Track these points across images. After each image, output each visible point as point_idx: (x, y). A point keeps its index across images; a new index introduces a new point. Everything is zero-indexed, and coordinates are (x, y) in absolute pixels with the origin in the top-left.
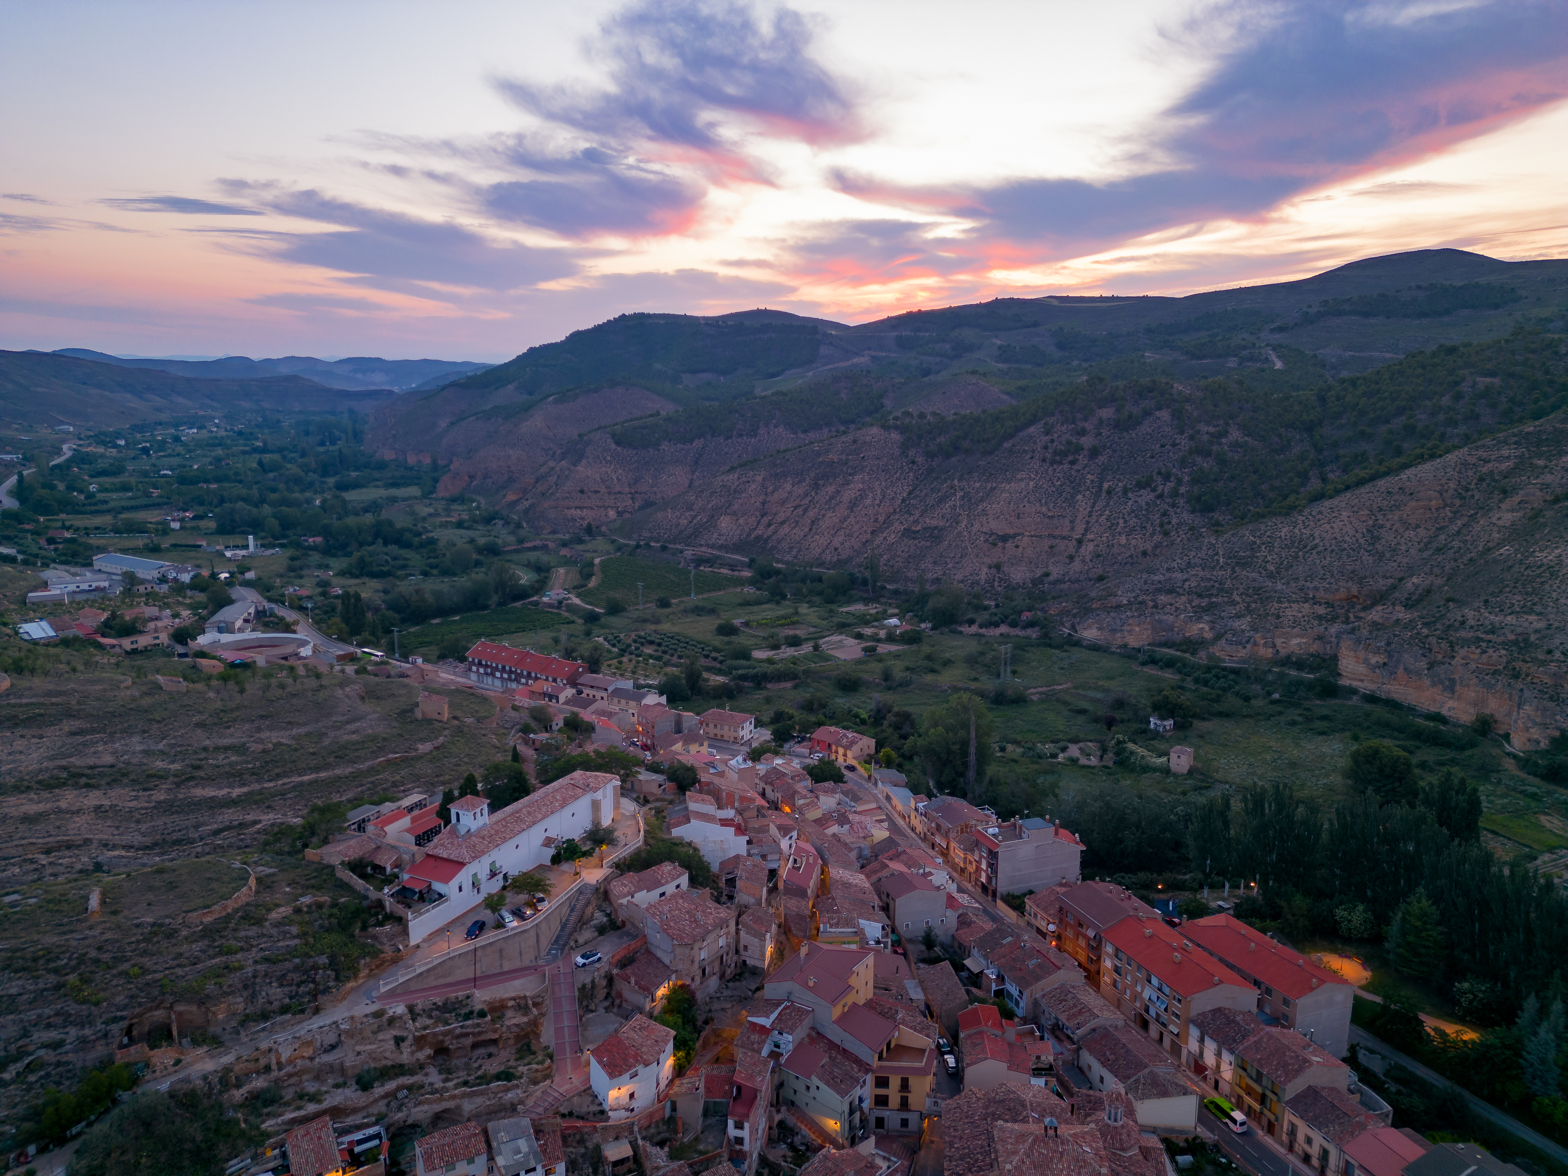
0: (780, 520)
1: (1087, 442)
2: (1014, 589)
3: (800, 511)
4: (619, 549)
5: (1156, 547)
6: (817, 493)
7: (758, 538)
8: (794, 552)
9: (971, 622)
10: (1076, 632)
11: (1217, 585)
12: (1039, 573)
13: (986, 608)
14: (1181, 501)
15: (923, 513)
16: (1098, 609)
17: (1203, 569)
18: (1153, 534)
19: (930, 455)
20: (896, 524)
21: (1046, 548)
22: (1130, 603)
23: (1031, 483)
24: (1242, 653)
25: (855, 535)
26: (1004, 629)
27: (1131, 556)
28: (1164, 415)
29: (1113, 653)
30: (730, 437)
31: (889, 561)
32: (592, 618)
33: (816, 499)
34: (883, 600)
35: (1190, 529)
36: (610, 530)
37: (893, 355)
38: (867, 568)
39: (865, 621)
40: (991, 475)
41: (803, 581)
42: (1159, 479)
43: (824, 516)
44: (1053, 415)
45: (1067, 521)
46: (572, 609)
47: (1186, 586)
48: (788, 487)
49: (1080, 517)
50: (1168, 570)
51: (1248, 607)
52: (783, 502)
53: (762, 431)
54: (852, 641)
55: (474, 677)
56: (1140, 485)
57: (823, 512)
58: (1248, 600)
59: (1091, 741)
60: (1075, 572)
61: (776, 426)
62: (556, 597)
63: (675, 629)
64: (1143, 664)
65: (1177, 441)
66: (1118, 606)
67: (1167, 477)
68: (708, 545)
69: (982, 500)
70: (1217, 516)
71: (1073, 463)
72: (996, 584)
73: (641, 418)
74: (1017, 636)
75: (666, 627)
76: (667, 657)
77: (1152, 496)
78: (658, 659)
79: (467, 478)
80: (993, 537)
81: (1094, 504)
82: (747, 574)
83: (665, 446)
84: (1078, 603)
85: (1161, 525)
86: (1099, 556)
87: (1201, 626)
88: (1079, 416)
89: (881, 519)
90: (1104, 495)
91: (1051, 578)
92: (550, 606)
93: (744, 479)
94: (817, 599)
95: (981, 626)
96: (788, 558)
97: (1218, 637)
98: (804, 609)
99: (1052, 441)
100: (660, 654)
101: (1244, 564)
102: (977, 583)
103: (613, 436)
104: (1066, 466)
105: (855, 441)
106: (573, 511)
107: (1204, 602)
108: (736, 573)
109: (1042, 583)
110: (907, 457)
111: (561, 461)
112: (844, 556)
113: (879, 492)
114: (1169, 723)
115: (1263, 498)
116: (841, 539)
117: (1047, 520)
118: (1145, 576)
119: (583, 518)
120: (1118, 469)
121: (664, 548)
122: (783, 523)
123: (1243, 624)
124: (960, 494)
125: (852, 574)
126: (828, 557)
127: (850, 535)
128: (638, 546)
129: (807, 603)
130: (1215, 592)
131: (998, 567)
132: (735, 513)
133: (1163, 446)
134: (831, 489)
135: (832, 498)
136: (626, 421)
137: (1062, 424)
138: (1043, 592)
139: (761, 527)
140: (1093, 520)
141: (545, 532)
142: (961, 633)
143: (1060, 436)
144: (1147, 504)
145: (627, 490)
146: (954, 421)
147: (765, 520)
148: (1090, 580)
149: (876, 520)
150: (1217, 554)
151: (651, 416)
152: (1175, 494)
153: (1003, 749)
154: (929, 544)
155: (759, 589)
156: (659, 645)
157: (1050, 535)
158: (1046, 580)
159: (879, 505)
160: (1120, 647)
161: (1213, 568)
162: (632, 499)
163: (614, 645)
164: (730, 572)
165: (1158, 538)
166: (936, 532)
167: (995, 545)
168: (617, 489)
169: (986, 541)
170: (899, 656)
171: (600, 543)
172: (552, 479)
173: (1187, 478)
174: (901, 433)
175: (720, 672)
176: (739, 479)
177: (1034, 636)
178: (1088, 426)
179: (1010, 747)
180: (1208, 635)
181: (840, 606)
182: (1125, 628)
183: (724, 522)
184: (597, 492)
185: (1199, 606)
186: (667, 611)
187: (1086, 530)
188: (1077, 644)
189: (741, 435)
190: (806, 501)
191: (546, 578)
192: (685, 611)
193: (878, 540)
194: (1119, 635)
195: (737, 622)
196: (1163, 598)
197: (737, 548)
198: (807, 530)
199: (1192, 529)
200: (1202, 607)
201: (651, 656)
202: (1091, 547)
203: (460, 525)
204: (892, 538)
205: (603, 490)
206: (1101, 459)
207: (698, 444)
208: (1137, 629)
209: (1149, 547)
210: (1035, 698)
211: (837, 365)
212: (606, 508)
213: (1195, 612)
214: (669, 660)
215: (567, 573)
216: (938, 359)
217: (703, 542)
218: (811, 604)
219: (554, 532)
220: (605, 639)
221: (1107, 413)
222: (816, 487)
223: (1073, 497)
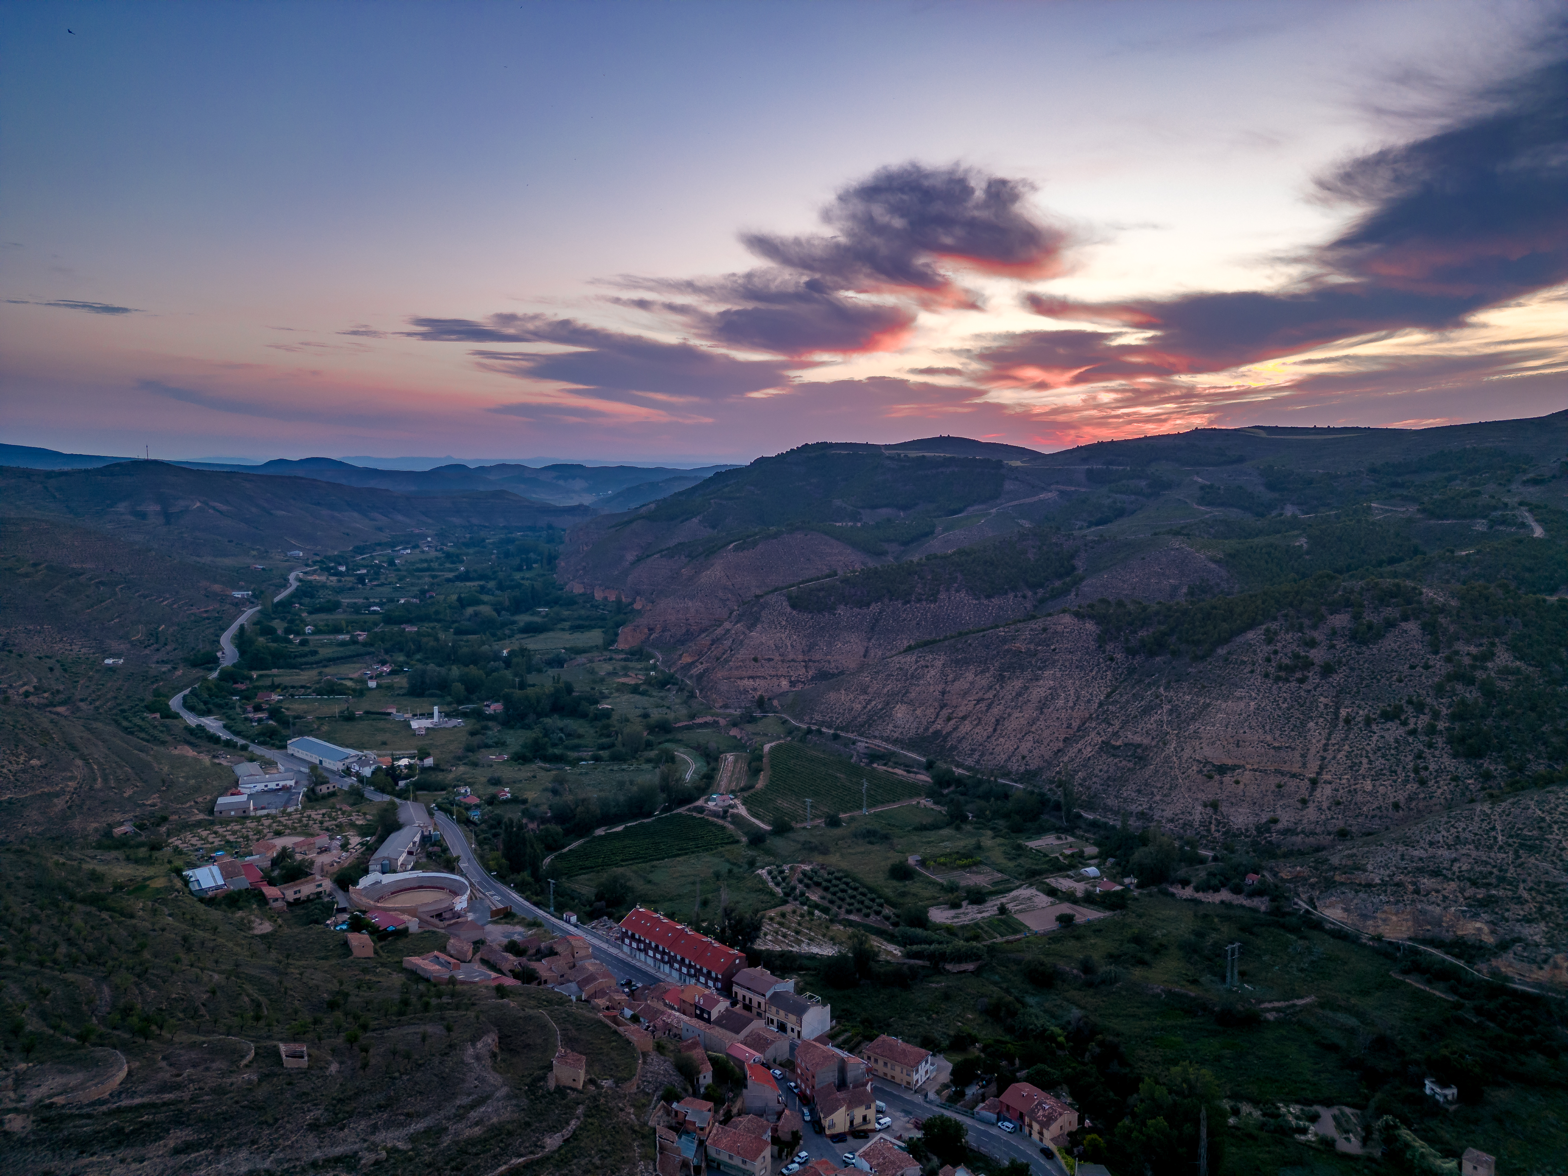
0: (961, 714)
1: (1317, 655)
2: (1235, 835)
3: (983, 706)
4: (790, 733)
5: (1410, 799)
6: (1002, 687)
7: (937, 733)
8: (976, 756)
9: (1185, 883)
10: (1315, 908)
11: (1495, 871)
12: (1264, 818)
13: (1202, 861)
14: (1440, 741)
15: (1124, 724)
16: (1342, 884)
17: (1477, 848)
18: (1406, 781)
19: (1131, 652)
20: (1093, 734)
21: (1273, 787)
22: (1384, 883)
23: (1252, 703)
24: (1542, 975)
25: (1045, 742)
26: (1224, 895)
27: (1379, 808)
28: (1412, 627)
29: (1364, 946)
30: (908, 602)
31: (1084, 780)
32: (757, 839)
33: (1001, 695)
34: (1079, 832)
35: (1453, 779)
36: (782, 706)
37: (1083, 490)
38: (1059, 786)
39: (1058, 868)
40: (1204, 687)
41: (986, 797)
42: (1410, 710)
43: (1010, 715)
44: (1275, 619)
45: (1297, 754)
46: (737, 820)
47: (1455, 868)
48: (970, 676)
49: (1313, 751)
50: (1431, 844)
51: (1541, 909)
52: (965, 694)
53: (942, 596)
54: (1043, 900)
55: (626, 949)
56: (1387, 716)
57: (1008, 710)
58: (1539, 898)
59: (1347, 1105)
60: (1309, 822)
61: (957, 591)
62: (721, 804)
63: (844, 865)
64: (1405, 972)
65: (1431, 663)
66: (1369, 885)
67: (1420, 708)
68: (881, 738)
69: (1193, 718)
70: (1487, 764)
71: (1301, 681)
72: (1213, 828)
73: (818, 579)
74: (1242, 907)
75: (834, 860)
76: (835, 909)
77: (1402, 731)
78: (825, 910)
79: (646, 631)
80: (1209, 767)
81: (1330, 734)
82: (924, 778)
83: (841, 610)
84: (1316, 869)
85: (1416, 771)
86: (1338, 803)
87: (1478, 925)
88: (1306, 622)
89: (1075, 724)
90: (1341, 724)
91: (1280, 826)
92: (715, 814)
93: (922, 663)
94: (1001, 823)
95: (1197, 890)
96: (970, 762)
97: (1504, 946)
98: (987, 840)
99: (1276, 652)
100: (826, 903)
101: (1532, 849)
102: (1188, 825)
103: (789, 598)
104: (1294, 684)
105: (1045, 630)
106: (746, 682)
107: (1481, 893)
108: (912, 775)
109: (1268, 830)
110: (1104, 652)
111: (737, 623)
112: (1033, 767)
113: (1072, 692)
114: (1452, 1092)
115: (1544, 744)
116: (1029, 745)
117: (1272, 752)
118: (1401, 848)
119: (755, 689)
120: (1358, 692)
121: (836, 737)
122: (964, 718)
123: (1536, 932)
124: (1167, 707)
125: (1042, 795)
126: (1014, 766)
127: (1039, 742)
128: (809, 731)
129: (993, 829)
130: (1494, 881)
131: (1214, 806)
132: (911, 703)
133: (1412, 667)
134: (1018, 684)
135: (1019, 694)
136: (803, 582)
137: (1287, 632)
138: (1270, 842)
139: (939, 721)
140: (1329, 755)
141: (717, 705)
142: (1173, 895)
143: (1284, 646)
144: (1397, 741)
145: (801, 657)
146: (1157, 613)
147: (945, 712)
148: (1329, 834)
149: (1069, 726)
150: (1494, 828)
151: (828, 576)
152: (1431, 730)
153: (1236, 1112)
154: (1130, 765)
155: (936, 803)
156: (826, 889)
157: (1277, 772)
158: (1274, 827)
159: (1072, 708)
160: (1373, 939)
161: (1490, 848)
162: (806, 667)
163: (778, 884)
164: (905, 773)
165: (1412, 787)
166: (1139, 751)
167: (1210, 777)
168: (791, 657)
169: (1200, 772)
170: (1100, 931)
171: (770, 723)
172: (727, 643)
173: (1445, 711)
174: (1097, 624)
175: (891, 938)
176: (917, 662)
177: (1263, 908)
178: (1317, 635)
179: (1246, 1108)
180: (1489, 940)
181: (1029, 838)
182: (1379, 915)
183: (900, 712)
184: (770, 660)
185: (1473, 898)
186: (837, 832)
187: (1321, 768)
188: (1318, 925)
189: (919, 600)
190: (990, 695)
191: (714, 769)
192: (855, 835)
193: (1072, 752)
194: (1370, 922)
195: (912, 860)
196: (1426, 882)
197: (914, 744)
198: (991, 730)
199: (1455, 779)
200: (1478, 900)
201: (816, 906)
202: (1328, 790)
203: (635, 690)
204: (1088, 752)
205: (777, 658)
206: (1336, 678)
207: (875, 608)
208: (1394, 918)
209: (1401, 797)
210: (1271, 1016)
211: (1022, 501)
212: (778, 677)
213: (1469, 906)
214: (837, 915)
215: (736, 761)
216: (1133, 497)
217: (877, 733)
218: (997, 833)
219: (726, 706)
220: (770, 873)
221: (1341, 620)
222: (1001, 679)
223: (1303, 724)
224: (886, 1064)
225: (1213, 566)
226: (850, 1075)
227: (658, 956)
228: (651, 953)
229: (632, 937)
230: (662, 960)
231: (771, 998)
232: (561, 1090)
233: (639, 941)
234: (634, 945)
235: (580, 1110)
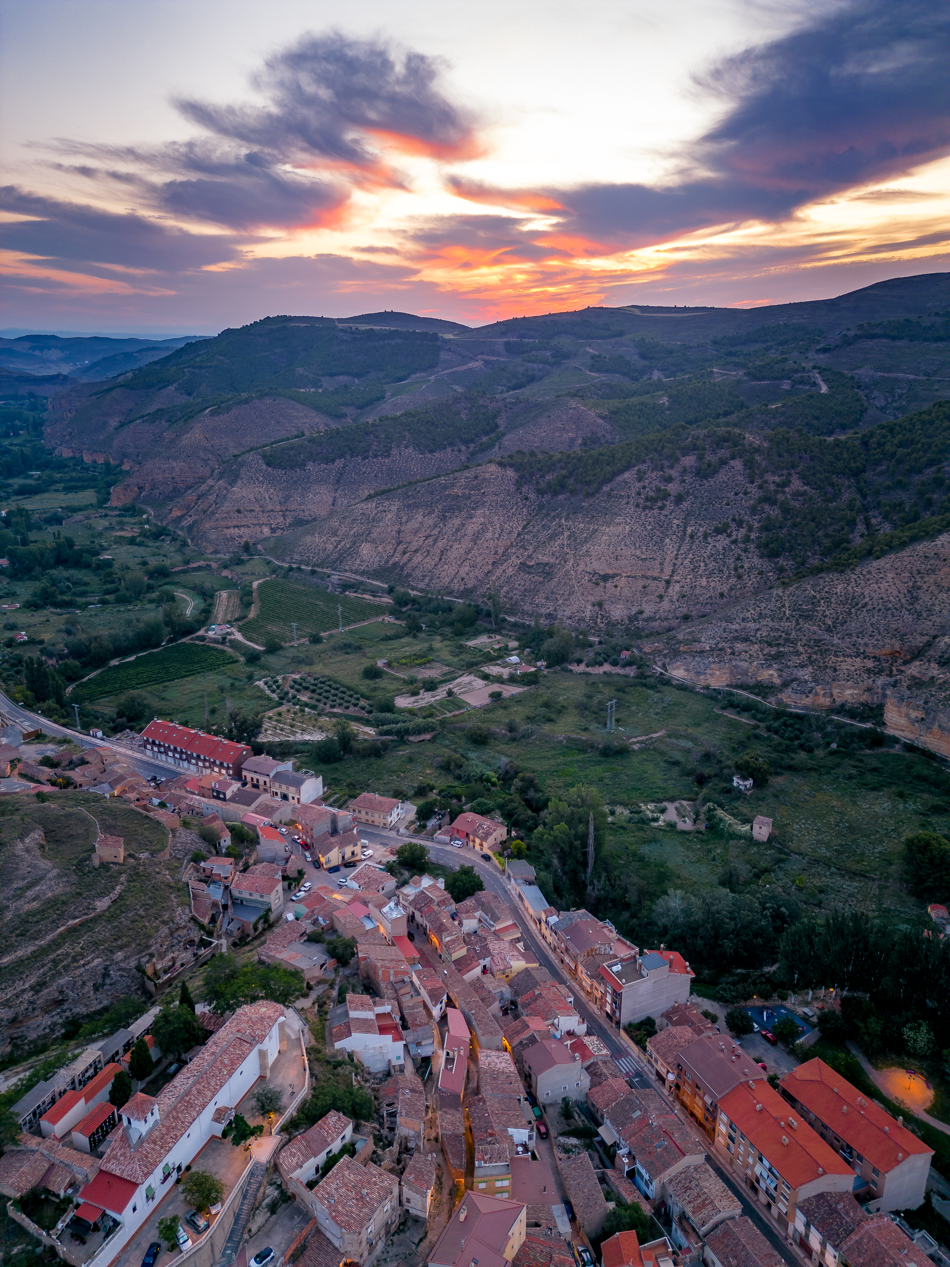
0: (414, 549)
1: (673, 488)
2: (614, 625)
3: (430, 541)
4: (274, 572)
5: (731, 589)
6: (445, 525)
7: (395, 564)
8: (427, 580)
9: (579, 662)
10: (666, 671)
11: (783, 634)
12: (634, 610)
13: (591, 645)
14: (752, 547)
15: (536, 549)
16: (685, 652)
17: (772, 620)
18: (729, 577)
19: (541, 492)
20: (513, 558)
21: (640, 588)
22: (712, 649)
23: (627, 527)
24: (807, 701)
25: (479, 566)
26: (607, 667)
27: (711, 597)
28: (737, 464)
29: (698, 693)
30: (367, 458)
31: (508, 593)
32: (253, 658)
33: (444, 531)
34: (504, 632)
35: (759, 574)
36: (266, 550)
37: (503, 359)
38: (489, 599)
39: (490, 659)
40: (593, 517)
41: (435, 611)
42: (733, 525)
43: (451, 547)
44: (644, 462)
45: (657, 562)
46: (235, 644)
47: (758, 635)
48: (420, 518)
49: (668, 559)
50: (743, 620)
51: (810, 657)
52: (416, 532)
53: (394, 452)
54: (479, 683)
55: (149, 753)
56: (718, 531)
57: (450, 543)
58: (809, 651)
59: (685, 799)
60: (664, 611)
61: (406, 447)
62: (220, 632)
63: (327, 672)
64: (723, 708)
65: (749, 490)
66: (702, 652)
67: (740, 524)
68: (351, 571)
69: (586, 541)
70: (782, 561)
71: (661, 508)
72: (599, 620)
73: (288, 439)
74: (618, 674)
75: (319, 669)
76: (321, 705)
77: (727, 541)
78: (314, 707)
79: (136, 489)
80: (596, 576)
81: (680, 547)
82: (387, 600)
83: (310, 466)
84: (668, 644)
85: (736, 569)
86: (684, 596)
87: (771, 672)
88: (666, 463)
89: (500, 551)
90: (688, 539)
91: (644, 616)
92: (215, 641)
93: (381, 508)
94: (447, 630)
95: (588, 665)
96: (422, 585)
97: (786, 684)
98: (437, 643)
99: (644, 487)
100: (314, 702)
101: (807, 618)
102: (582, 620)
103: (264, 457)
104: (656, 511)
105: (476, 477)
106: (232, 530)
107: (774, 650)
108: (377, 599)
109: (637, 619)
110: (521, 493)
111: (219, 479)
112: (469, 586)
113: (498, 526)
114: (749, 783)
115: (819, 544)
116: (467, 569)
117: (640, 562)
118: (724, 624)
119: (241, 537)
120: (699, 515)
121: (313, 572)
122: (416, 551)
123: (805, 674)
124: (567, 533)
125: (477, 606)
126: (456, 586)
127: (474, 566)
128: (291, 569)
129: (441, 635)
130: (782, 642)
131: (600, 605)
132: (373, 541)
133: (736, 494)
134: (457, 522)
135: (458, 530)
136: (275, 442)
137: (652, 471)
138: (638, 628)
139: (397, 555)
140: (679, 562)
141: (208, 551)
142: (571, 671)
143: (650, 483)
144: (724, 549)
145: (278, 508)
146: (560, 461)
147: (401, 548)
148: (677, 618)
149: (496, 553)
150: (784, 606)
151: (297, 437)
152: (747, 539)
153: (613, 813)
154: (541, 579)
155: (397, 619)
156: (313, 691)
157: (644, 577)
158: (641, 617)
159: (498, 539)
160: (704, 688)
161: (781, 619)
162: (284, 516)
163: (273, 691)
164: (371, 598)
165: (733, 581)
166: (547, 568)
167: (597, 584)
168: (270, 507)
169: (590, 580)
170: (520, 701)
171: (256, 564)
172: (212, 498)
173: (756, 525)
174: (516, 471)
175: (367, 723)
176: (376, 508)
177: (632, 674)
178: (674, 473)
179: (619, 810)
180: (777, 681)
181: (468, 639)
182: (708, 671)
183: (366, 550)
184: (252, 511)
185: (769, 654)
186: (319, 647)
187: (673, 572)
188: (667, 682)
189: (376, 456)
190: (435, 532)
191: (210, 605)
192: (334, 649)
193: (498, 572)
194: (702, 677)
195: (380, 663)
196: (739, 646)
197: (378, 574)
198: (437, 559)
199: (761, 573)
200: (772, 656)
201: (306, 705)
202: (677, 587)
203: (132, 541)
204: (510, 571)
205: (258, 509)
206: (685, 505)
207: (339, 463)
208: (718, 673)
209: (725, 589)
210: (636, 747)
211: (455, 369)
212: (260, 525)
213: (766, 660)
214: (323, 710)
215: (229, 597)
216: (541, 366)
217: (347, 568)
218: (444, 637)
219: (216, 552)
220: (266, 683)
221: (689, 461)
222: (444, 518)
223: (662, 541)
224: (367, 813)
225: (601, 421)
226: (340, 825)
227: (177, 756)
228: (170, 754)
229: (154, 743)
230: (181, 758)
231: (274, 777)
232: (105, 866)
233: (159, 746)
234: (156, 749)
235: (123, 878)
